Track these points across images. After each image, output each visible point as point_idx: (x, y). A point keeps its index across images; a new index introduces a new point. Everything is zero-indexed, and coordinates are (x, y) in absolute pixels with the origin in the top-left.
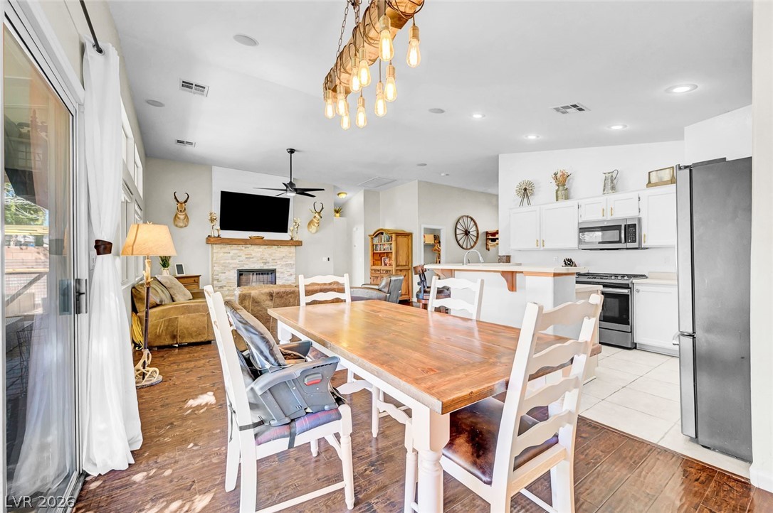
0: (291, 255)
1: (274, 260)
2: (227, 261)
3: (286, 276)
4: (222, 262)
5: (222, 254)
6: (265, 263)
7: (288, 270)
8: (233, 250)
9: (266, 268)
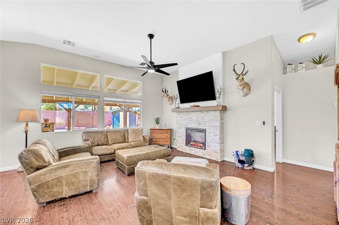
0: (216, 118)
1: (205, 122)
2: (181, 122)
3: (212, 135)
4: (179, 122)
5: (179, 118)
6: (199, 124)
7: (214, 131)
8: (184, 116)
9: (199, 127)
